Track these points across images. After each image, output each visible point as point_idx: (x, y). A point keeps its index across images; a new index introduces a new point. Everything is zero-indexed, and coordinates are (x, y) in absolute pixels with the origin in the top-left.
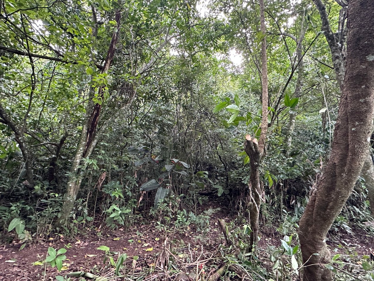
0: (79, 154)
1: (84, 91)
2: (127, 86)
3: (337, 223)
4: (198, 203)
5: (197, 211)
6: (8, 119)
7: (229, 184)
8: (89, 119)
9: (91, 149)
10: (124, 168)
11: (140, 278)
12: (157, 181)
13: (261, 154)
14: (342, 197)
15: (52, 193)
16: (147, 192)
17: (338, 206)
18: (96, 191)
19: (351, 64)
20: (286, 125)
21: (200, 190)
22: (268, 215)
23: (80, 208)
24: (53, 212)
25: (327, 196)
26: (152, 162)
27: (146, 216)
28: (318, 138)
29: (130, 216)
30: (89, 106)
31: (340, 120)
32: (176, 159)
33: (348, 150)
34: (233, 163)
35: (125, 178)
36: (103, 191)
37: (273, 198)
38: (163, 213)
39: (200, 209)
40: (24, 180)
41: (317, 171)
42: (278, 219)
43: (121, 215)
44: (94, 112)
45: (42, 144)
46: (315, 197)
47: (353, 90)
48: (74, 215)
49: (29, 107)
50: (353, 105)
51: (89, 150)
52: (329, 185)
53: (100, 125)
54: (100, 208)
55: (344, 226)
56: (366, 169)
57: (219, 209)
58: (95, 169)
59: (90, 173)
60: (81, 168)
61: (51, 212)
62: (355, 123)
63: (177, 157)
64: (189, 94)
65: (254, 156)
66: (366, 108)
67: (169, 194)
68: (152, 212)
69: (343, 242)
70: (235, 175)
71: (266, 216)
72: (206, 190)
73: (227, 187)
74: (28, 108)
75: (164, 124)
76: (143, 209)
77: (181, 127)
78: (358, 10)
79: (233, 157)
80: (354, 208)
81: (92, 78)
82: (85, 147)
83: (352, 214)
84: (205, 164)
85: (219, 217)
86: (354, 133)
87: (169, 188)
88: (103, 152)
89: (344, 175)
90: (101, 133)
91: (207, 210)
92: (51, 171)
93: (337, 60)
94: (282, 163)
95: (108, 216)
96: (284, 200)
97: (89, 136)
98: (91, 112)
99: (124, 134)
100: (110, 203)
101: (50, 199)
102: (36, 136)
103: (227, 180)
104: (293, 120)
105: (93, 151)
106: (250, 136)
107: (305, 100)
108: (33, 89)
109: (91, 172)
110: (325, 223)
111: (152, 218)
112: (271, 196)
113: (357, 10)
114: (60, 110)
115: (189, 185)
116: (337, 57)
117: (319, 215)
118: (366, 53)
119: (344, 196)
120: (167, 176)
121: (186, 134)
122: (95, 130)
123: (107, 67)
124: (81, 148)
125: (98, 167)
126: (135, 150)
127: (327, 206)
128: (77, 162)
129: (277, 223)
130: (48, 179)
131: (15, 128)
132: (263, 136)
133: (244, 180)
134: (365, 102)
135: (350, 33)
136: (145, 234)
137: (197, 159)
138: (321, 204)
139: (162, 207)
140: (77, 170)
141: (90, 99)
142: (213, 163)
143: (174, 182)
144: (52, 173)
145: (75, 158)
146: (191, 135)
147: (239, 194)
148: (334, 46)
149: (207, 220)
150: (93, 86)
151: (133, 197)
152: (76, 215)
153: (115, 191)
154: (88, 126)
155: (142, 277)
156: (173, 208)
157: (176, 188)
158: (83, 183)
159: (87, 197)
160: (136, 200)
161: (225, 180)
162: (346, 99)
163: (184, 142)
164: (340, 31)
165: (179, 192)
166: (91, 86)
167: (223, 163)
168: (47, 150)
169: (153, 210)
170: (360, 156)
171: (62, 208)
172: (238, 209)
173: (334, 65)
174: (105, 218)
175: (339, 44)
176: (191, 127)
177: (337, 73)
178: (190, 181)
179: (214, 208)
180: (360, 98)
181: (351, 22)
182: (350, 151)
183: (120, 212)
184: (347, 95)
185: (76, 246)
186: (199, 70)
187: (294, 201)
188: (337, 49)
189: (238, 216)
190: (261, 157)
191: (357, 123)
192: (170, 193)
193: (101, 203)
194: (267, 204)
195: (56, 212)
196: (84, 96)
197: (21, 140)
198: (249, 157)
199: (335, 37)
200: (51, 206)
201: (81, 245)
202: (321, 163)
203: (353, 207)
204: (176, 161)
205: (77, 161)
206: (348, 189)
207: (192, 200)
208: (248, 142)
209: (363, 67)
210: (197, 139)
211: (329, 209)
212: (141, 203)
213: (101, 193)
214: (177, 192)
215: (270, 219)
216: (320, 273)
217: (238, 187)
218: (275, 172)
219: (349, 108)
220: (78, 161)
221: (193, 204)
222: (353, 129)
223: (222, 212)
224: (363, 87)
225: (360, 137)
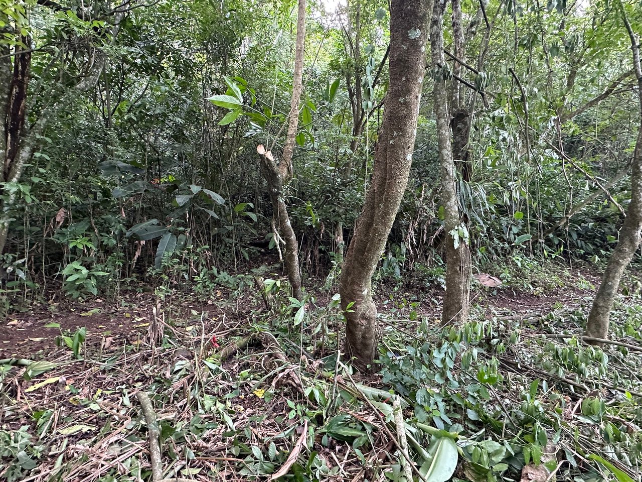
4: (244, 258)
9: (20, 165)
11: (111, 359)
12: (165, 224)
13: (279, 176)
14: (379, 235)
16: (147, 242)
17: (374, 247)
23: (10, 269)
25: (366, 235)
29: (110, 279)
39: (245, 266)
44: (12, 90)
50: (392, 106)
51: (16, 167)
57: (277, 266)
58: (30, 201)
60: (3, 200)
65: (271, 179)
66: (406, 111)
68: (151, 271)
69: (433, 300)
82: (6, 161)
86: (392, 147)
88: (42, 170)
89: (381, 206)
91: (257, 268)
97: (9, 138)
106: (262, 148)
115: (224, 228)
117: (357, 260)
118: (408, 25)
119: (380, 235)
120: (182, 214)
122: (23, 128)
126: (112, 168)
127: (365, 248)
132: (288, 148)
134: (405, 103)
136: (142, 305)
139: (171, 263)
149: (250, 281)
153: (77, 239)
154: (5, 119)
155: (114, 357)
160: (122, 254)
169: (154, 269)
170: (397, 179)
179: (269, 264)
180: (399, 96)
182: (388, 172)
183: (83, 272)
185: (9, 327)
190: (281, 180)
191: (395, 133)
192: (186, 241)
201: (19, 326)
204: (196, 188)
207: (228, 251)
209: (405, 48)
210: (237, 151)
211: (367, 252)
216: (361, 331)
221: (231, 259)
222: (391, 142)
224: (404, 79)
225: (397, 153)
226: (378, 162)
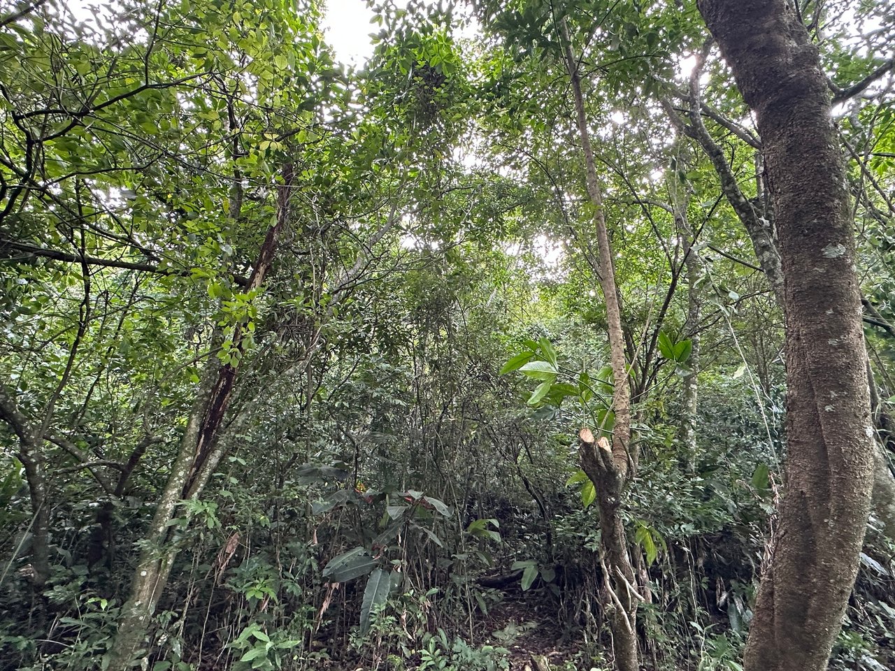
0: (175, 487)
1: (200, 333)
2: (300, 320)
3: (847, 653)
4: (478, 610)
5: (474, 632)
6: (8, 406)
7: (553, 553)
8: (205, 399)
9: (205, 475)
10: (286, 520)
12: (370, 554)
13: (620, 475)
14: (838, 582)
15: (92, 600)
16: (342, 584)
17: (831, 607)
18: (209, 586)
19: (793, 264)
20: (678, 396)
21: (482, 574)
22: (663, 638)
23: (164, 638)
24: (88, 655)
25: (800, 582)
26: (357, 501)
27: (338, 653)
28: (755, 426)
29: (295, 658)
30: (209, 368)
31: (793, 387)
32: (416, 490)
33: (826, 457)
34: (561, 496)
35: (287, 549)
36: (227, 585)
37: (670, 587)
38: (384, 643)
39: (482, 626)
40: (25, 563)
41: (768, 509)
42: (691, 647)
43: (271, 655)
44: (219, 383)
45: (83, 465)
46: (771, 583)
47: (809, 321)
48: (146, 659)
49: (66, 376)
50: (816, 354)
51: (200, 477)
52: (799, 550)
53: (230, 412)
54: (218, 636)
55: (867, 661)
56: (884, 503)
57: (533, 625)
58: (211, 526)
59: (198, 539)
60: (175, 526)
61: (82, 654)
62: (830, 394)
63: (419, 486)
64: (443, 333)
65: (605, 482)
66: (847, 358)
67: (400, 586)
68: (356, 642)
70: (567, 527)
71: (656, 641)
72: (496, 571)
73: (551, 561)
74: (61, 378)
75: (387, 406)
76: (330, 635)
77: (427, 410)
78: (785, 160)
79: (558, 481)
80: (881, 607)
81: (220, 306)
82: (191, 470)
83: (882, 626)
84: (490, 501)
85: (533, 649)
86: (832, 417)
87: (399, 570)
88: (234, 481)
89: (831, 524)
90: (233, 434)
91: (502, 629)
92: (97, 536)
93: (767, 254)
94: (680, 491)
95: (238, 659)
96: (699, 591)
97: (202, 440)
98: (212, 383)
99: (288, 432)
100: (245, 619)
101: (86, 616)
102: (70, 447)
103: (549, 543)
104: (692, 386)
105: (211, 478)
106: (589, 432)
107: (711, 337)
108: (81, 333)
109: (202, 535)
110: (809, 656)
111: (354, 658)
112: (665, 581)
113: (783, 160)
114: (137, 380)
115: (451, 559)
116: (766, 248)
117: (790, 635)
118: (819, 241)
119: (841, 581)
120: (393, 537)
121: (439, 427)
122: (219, 426)
123: (258, 280)
124: (181, 474)
125: (218, 522)
126: (313, 473)
127: (805, 610)
128: (166, 510)
129: (689, 661)
130: (87, 557)
131: (22, 428)
132: (622, 430)
133: (591, 541)
134: (842, 346)
135: (778, 203)
137: (469, 489)
138: (789, 602)
139: (384, 626)
140: (164, 531)
141: (213, 353)
142: (511, 496)
143: (412, 553)
144: (98, 541)
145: (162, 500)
146: (453, 428)
147: (582, 581)
148: (754, 224)
149: (504, 660)
150: (222, 324)
151: (306, 600)
152: (150, 661)
153: (255, 585)
154: (202, 417)
156: (410, 626)
157: (419, 569)
158: (177, 566)
159: (184, 605)
160: (313, 609)
161: (544, 542)
162: (798, 339)
163: (436, 446)
164: (763, 194)
165: (426, 579)
166: (217, 323)
167: (535, 498)
168: (95, 481)
169: (358, 637)
170: (857, 472)
171: (114, 640)
172: (583, 622)
173: (762, 262)
174: (229, 664)
175: (765, 221)
176: (452, 409)
177: (772, 279)
178: (455, 550)
179: (519, 623)
180: (827, 337)
181: (776, 183)
182: (833, 461)
183: (269, 645)
184: (799, 331)
186: (464, 280)
187: (725, 596)
188: (761, 231)
189: (584, 644)
190: (622, 482)
191: (833, 394)
192: (402, 584)
193: (221, 620)
194: (657, 606)
195: (96, 653)
196: (198, 344)
197: (31, 457)
198: (594, 484)
199: (753, 207)
200: (85, 634)
202: (775, 488)
203: (878, 605)
204: (416, 495)
205: (167, 507)
206: (848, 559)
207: (461, 601)
208: (586, 445)
209: (821, 270)
210: (467, 438)
211: (812, 617)
212: (325, 616)
213: (221, 592)
214: (421, 579)
215: (669, 648)
217: (577, 560)
218: (665, 516)
219: (809, 359)
220: (170, 506)
221: (465, 614)
222: (828, 408)
223: (541, 632)
224: (829, 312)
225: (847, 426)
226: (798, 443)
